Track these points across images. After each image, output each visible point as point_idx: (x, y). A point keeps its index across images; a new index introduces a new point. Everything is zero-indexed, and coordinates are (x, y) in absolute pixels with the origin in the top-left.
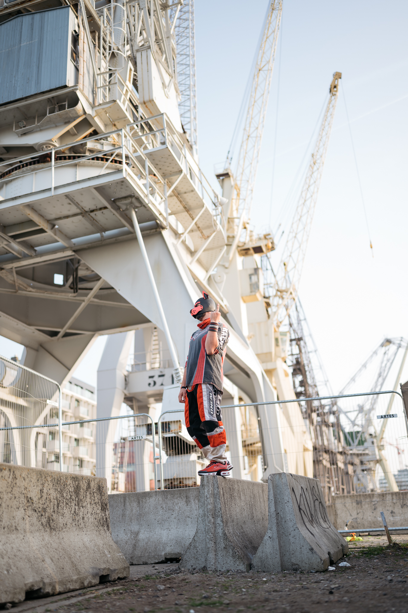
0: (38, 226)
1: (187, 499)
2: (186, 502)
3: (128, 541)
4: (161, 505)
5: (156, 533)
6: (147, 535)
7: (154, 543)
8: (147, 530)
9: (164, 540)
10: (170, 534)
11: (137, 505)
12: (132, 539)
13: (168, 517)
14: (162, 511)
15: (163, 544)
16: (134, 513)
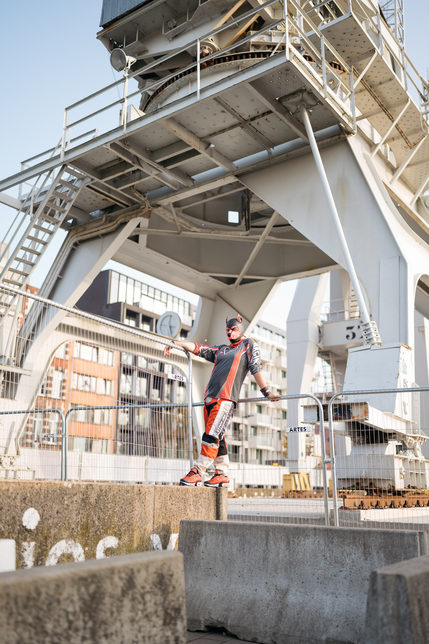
0: (189, 146)
1: (365, 548)
2: (364, 554)
3: (270, 602)
4: (323, 553)
5: (315, 598)
6: (300, 598)
7: (310, 615)
8: (300, 589)
9: (326, 614)
10: (337, 604)
11: (286, 546)
12: (276, 600)
13: (333, 574)
14: (325, 563)
15: (324, 619)
16: (281, 559)
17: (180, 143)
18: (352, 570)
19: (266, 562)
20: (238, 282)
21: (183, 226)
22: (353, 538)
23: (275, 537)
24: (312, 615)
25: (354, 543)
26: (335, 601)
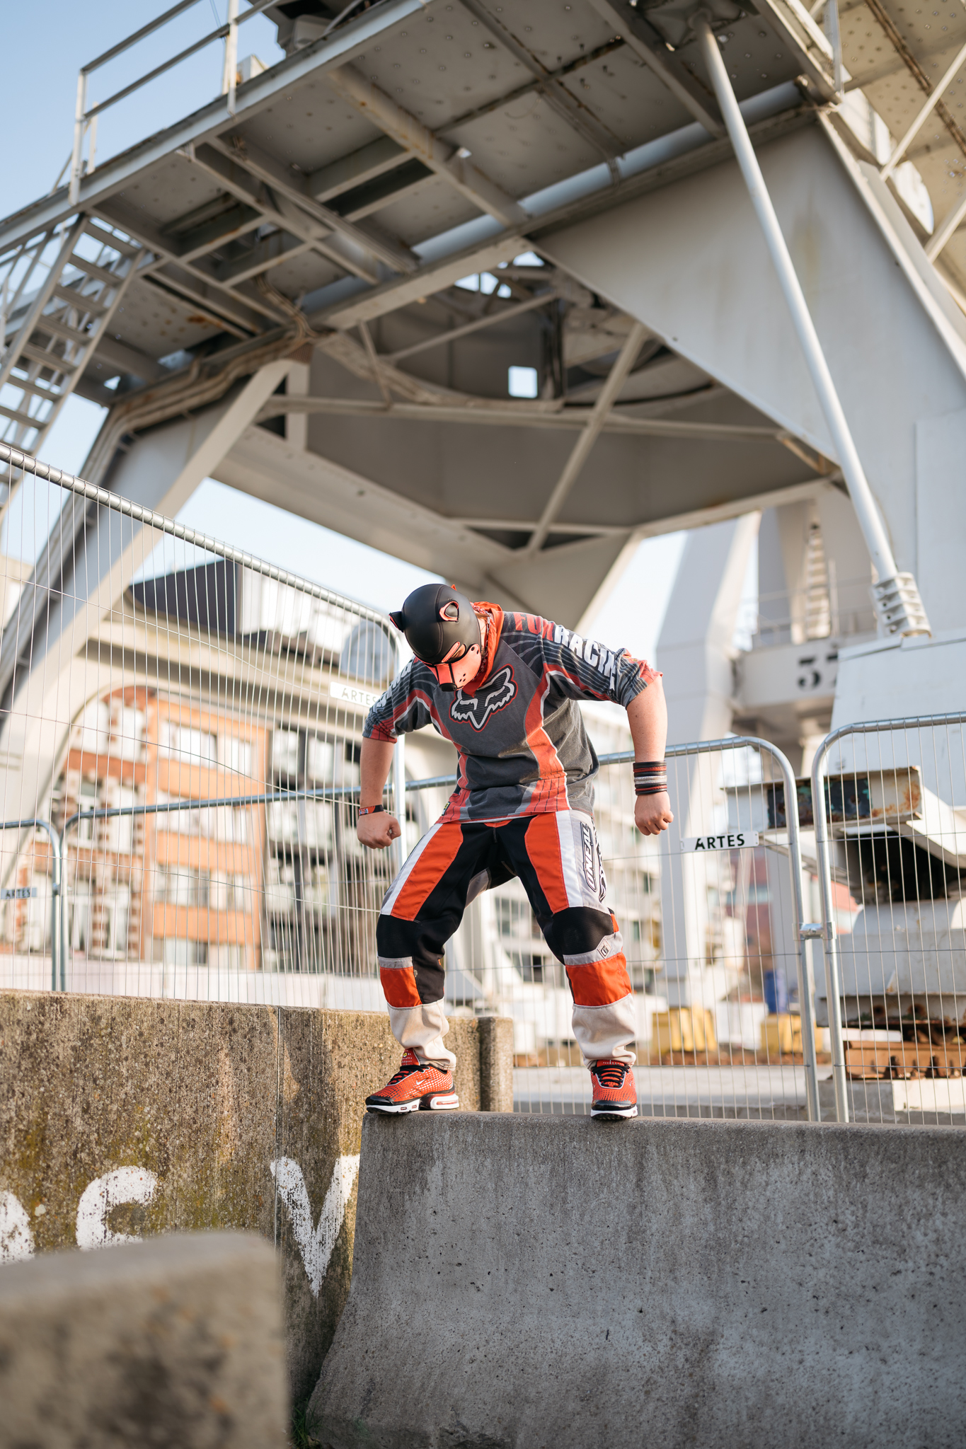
0: (401, 149)
3: (655, 1376)
4: (832, 1212)
5: (807, 1364)
6: (756, 1364)
7: (794, 1423)
8: (755, 1332)
9: (850, 1418)
10: (887, 1384)
11: (704, 1190)
12: (676, 1369)
13: (870, 1283)
14: (838, 1246)
15: (845, 1438)
16: (687, 1232)
17: (381, 143)
18: (937, 1270)
19: (637, 1244)
20: (536, 541)
21: (397, 388)
22: (935, 1160)
23: (667, 1162)
24: (800, 1422)
25: (939, 1178)
26: (879, 1374)
